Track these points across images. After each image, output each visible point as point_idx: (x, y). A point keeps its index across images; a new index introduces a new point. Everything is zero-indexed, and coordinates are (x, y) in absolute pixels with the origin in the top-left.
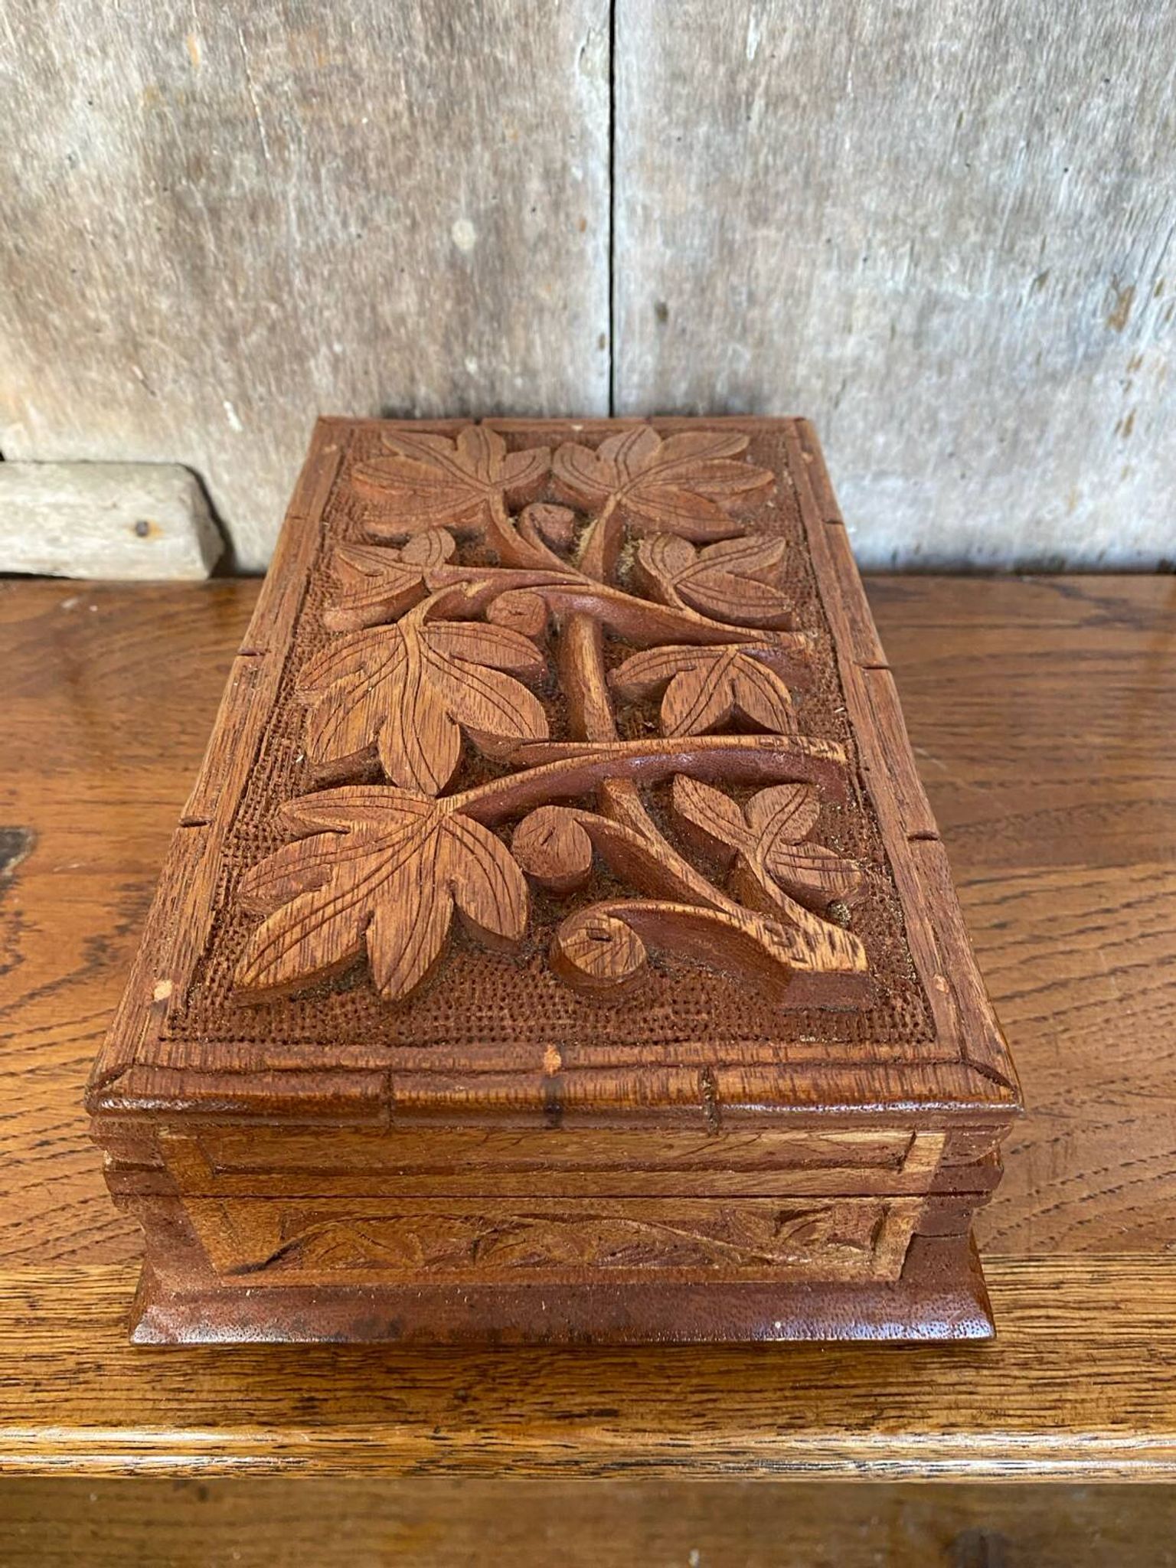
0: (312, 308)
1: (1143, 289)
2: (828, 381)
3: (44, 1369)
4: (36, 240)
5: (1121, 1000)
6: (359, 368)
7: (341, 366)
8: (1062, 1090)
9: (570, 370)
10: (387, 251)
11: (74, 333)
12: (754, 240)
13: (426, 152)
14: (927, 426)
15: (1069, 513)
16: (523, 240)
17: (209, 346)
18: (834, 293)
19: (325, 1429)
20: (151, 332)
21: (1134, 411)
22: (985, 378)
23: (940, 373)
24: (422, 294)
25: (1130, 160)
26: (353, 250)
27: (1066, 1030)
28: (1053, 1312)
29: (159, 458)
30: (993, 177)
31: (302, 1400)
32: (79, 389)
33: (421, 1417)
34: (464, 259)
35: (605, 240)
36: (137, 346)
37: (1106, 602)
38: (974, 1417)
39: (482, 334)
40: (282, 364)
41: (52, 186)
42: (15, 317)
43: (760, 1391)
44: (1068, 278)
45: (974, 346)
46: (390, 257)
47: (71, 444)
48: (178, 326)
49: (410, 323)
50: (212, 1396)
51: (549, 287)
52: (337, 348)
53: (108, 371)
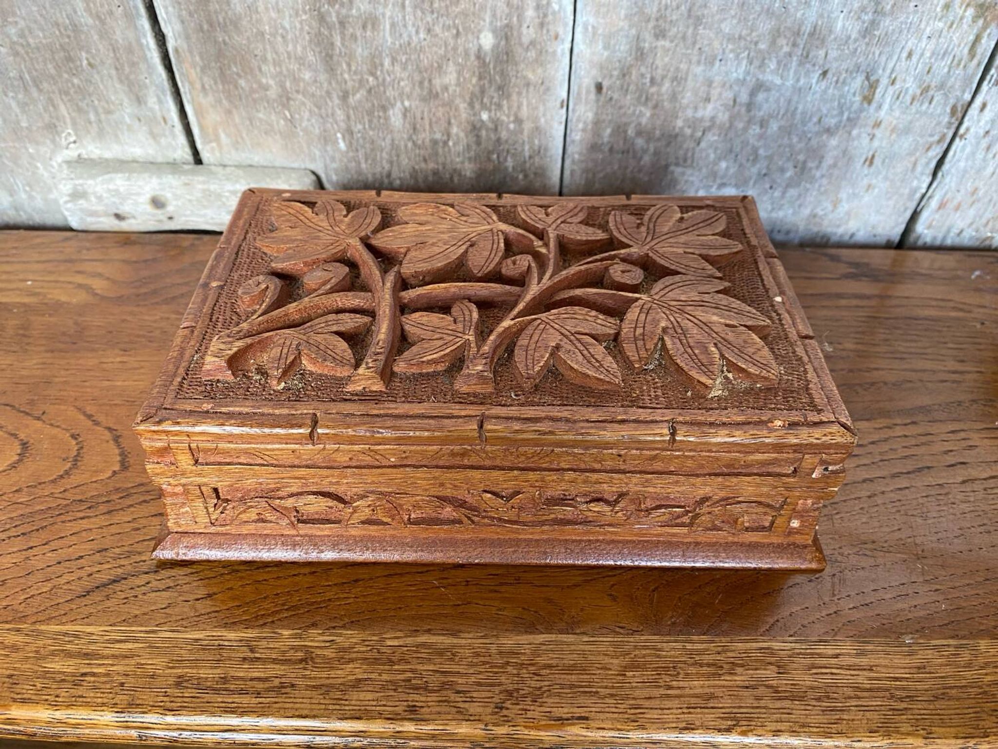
0: (394, 80)
1: (884, 81)
2: (694, 131)
3: (262, 686)
4: (236, 37)
5: (869, 497)
6: (419, 116)
7: (408, 115)
8: (837, 546)
9: (543, 120)
10: (440, 48)
11: (252, 91)
12: (656, 47)
14: (751, 158)
15: (833, 211)
16: (521, 44)
17: (332, 102)
18: (701, 79)
19: (423, 723)
20: (298, 92)
21: (876, 152)
22: (787, 131)
23: (761, 126)
24: (459, 73)
25: (880, 7)
26: (421, 47)
27: (837, 513)
28: (834, 671)
29: (295, 165)
30: (799, 15)
31: (409, 706)
32: (251, 123)
33: (477, 718)
34: (486, 54)
35: (569, 46)
36: (288, 99)
37: (857, 265)
38: (791, 727)
39: (493, 98)
40: (373, 113)
41: (249, 7)
42: (219, 82)
43: (669, 709)
44: (840, 73)
45: (781, 113)
46: (442, 52)
47: (243, 155)
48: (314, 88)
49: (451, 89)
50: (358, 703)
51: (534, 72)
52: (407, 103)
53: (270, 113)
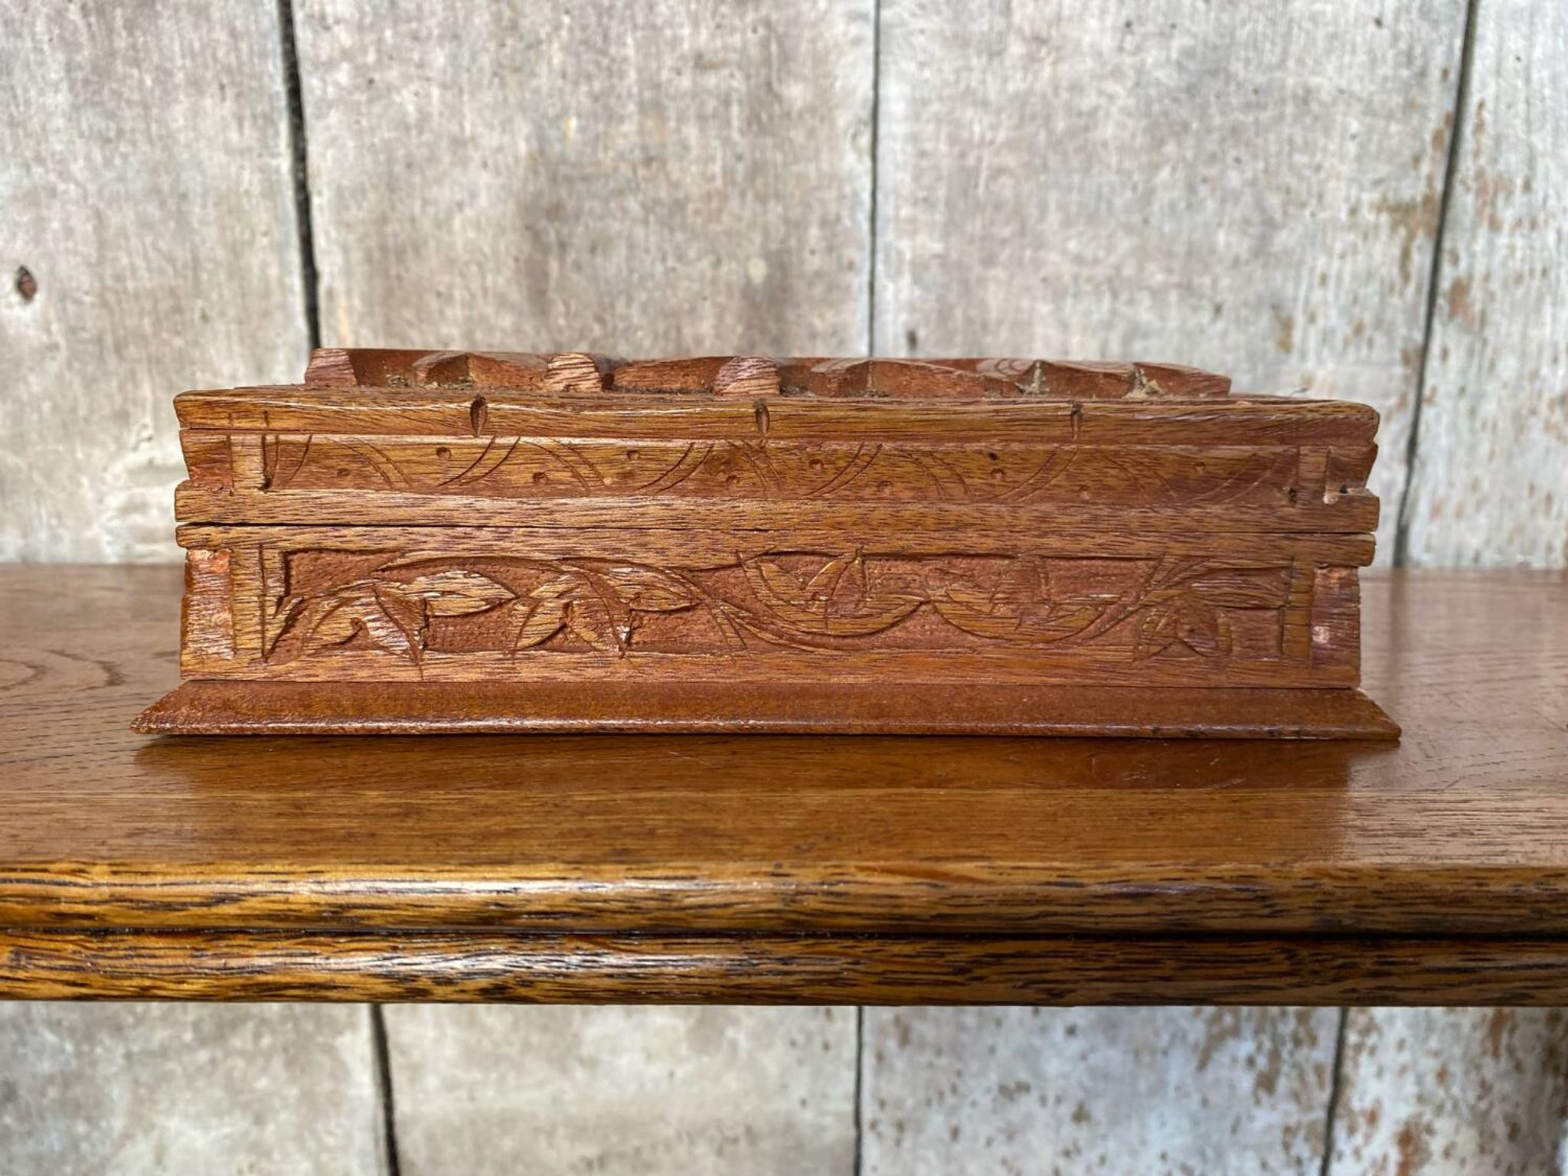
1: (1300, 319)
4: (415, 269)
10: (695, 282)
12: (985, 278)
13: (734, 204)
16: (803, 276)
18: (1052, 322)
24: (720, 318)
25: (1267, 216)
26: (667, 279)
30: (1166, 230)
34: (755, 289)
35: (865, 278)
41: (439, 225)
44: (1238, 309)
46: (696, 287)
51: (822, 317)
